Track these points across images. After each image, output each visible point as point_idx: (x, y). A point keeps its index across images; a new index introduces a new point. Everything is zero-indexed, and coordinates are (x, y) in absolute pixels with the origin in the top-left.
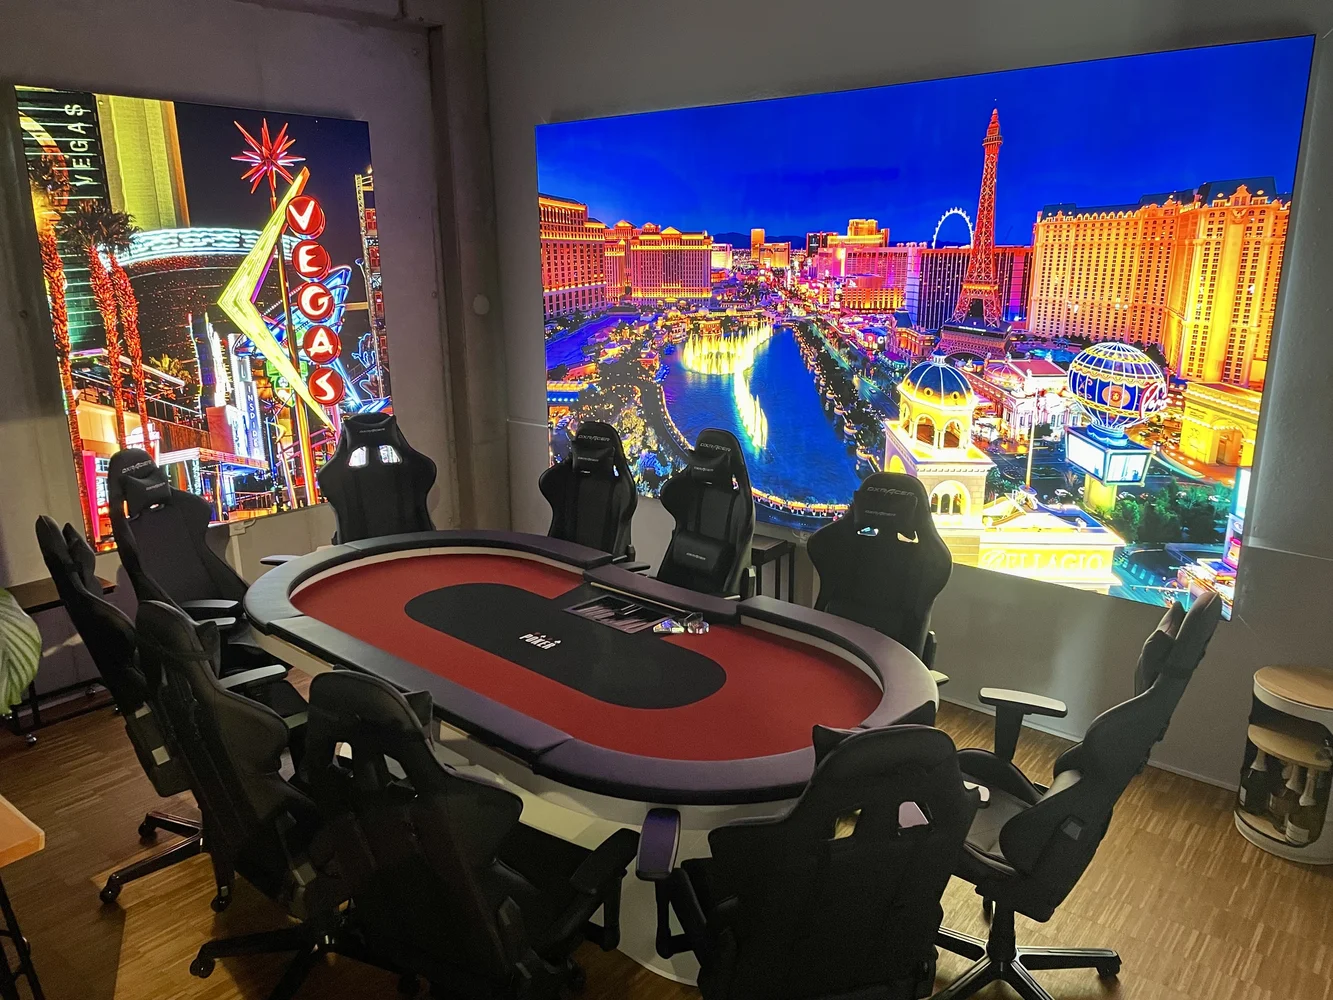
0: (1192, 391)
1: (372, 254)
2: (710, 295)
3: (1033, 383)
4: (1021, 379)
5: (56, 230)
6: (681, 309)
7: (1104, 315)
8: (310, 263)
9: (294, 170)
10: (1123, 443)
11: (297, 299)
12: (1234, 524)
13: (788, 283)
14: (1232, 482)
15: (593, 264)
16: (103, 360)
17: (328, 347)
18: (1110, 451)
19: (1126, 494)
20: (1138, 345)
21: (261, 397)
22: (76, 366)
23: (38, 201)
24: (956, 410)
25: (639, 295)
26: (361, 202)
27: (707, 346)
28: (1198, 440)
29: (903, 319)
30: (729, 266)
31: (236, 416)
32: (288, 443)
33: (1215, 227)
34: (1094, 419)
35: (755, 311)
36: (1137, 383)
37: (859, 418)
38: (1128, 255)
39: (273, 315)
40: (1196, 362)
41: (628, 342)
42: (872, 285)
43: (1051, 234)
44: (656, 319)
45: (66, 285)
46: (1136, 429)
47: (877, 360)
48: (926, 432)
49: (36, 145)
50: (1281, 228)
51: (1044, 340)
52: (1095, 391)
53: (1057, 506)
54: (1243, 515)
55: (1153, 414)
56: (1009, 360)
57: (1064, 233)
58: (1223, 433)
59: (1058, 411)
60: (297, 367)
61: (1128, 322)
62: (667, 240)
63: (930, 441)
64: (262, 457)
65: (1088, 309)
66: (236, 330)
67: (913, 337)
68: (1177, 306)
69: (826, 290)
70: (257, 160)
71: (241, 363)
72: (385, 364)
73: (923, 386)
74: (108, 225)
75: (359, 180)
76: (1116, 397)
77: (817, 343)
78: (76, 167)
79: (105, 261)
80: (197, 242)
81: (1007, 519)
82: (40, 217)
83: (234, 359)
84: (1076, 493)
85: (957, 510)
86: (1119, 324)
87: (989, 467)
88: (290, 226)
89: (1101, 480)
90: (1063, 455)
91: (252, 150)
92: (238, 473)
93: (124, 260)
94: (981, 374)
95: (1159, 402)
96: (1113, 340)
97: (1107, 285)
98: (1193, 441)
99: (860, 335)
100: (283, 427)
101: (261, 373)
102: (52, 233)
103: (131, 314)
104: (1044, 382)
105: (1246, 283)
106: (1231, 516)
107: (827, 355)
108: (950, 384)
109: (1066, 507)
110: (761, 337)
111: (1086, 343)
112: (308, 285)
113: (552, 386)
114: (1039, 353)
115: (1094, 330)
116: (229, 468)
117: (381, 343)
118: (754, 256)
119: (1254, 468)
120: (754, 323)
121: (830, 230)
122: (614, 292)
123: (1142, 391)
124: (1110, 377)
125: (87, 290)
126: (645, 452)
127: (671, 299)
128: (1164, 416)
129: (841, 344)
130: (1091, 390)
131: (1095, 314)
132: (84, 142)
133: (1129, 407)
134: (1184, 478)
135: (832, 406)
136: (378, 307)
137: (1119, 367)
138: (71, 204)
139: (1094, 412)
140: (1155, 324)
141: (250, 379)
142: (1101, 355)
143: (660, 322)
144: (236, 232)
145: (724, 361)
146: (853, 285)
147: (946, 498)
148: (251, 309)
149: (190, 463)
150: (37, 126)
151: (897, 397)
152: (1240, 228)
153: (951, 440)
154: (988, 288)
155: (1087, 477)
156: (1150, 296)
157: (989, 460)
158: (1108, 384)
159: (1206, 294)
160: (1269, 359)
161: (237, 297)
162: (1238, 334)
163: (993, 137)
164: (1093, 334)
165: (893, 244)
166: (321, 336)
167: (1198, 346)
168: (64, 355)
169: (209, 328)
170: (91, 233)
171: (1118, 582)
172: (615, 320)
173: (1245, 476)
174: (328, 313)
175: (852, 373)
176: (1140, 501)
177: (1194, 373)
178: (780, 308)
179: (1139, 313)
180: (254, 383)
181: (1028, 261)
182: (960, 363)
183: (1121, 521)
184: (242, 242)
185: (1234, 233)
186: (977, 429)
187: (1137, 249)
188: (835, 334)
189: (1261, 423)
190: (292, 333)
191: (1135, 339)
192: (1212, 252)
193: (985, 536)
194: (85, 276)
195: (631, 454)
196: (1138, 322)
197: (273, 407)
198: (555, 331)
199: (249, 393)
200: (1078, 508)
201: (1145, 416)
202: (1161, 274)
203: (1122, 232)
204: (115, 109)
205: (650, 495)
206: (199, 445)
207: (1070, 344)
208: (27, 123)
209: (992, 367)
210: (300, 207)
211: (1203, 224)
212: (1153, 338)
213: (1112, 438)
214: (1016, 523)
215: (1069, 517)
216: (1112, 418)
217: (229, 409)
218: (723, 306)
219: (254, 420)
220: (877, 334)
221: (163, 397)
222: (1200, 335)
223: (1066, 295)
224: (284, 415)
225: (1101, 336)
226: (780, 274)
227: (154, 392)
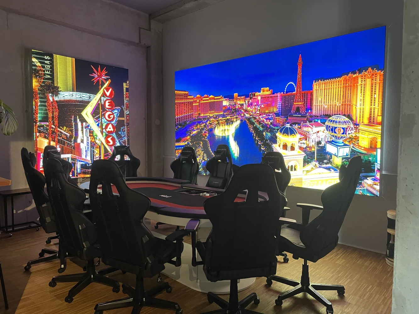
0: (361, 127)
1: (127, 105)
2: (222, 113)
3: (315, 129)
4: (312, 128)
5: (39, 89)
6: (214, 118)
7: (334, 107)
8: (109, 105)
9: (107, 80)
10: (342, 144)
11: (104, 115)
12: (377, 166)
13: (245, 107)
14: (375, 153)
15: (190, 108)
16: (47, 126)
17: (112, 129)
18: (339, 147)
19: (344, 160)
20: (344, 115)
21: (91, 141)
22: (39, 127)
23: (34, 80)
24: (293, 140)
25: (202, 115)
26: (125, 90)
27: (222, 128)
28: (364, 142)
29: (277, 115)
30: (228, 104)
31: (83, 146)
32: (98, 155)
33: (363, 80)
34: (333, 138)
35: (235, 116)
36: (345, 126)
37: (265, 144)
38: (339, 90)
39: (97, 119)
40: (361, 119)
41: (199, 129)
42: (268, 106)
43: (318, 86)
44: (207, 121)
45: (39, 104)
46: (346, 140)
47: (270, 127)
48: (285, 147)
49: (35, 66)
50: (382, 78)
51: (318, 116)
52: (333, 130)
53: (325, 166)
54: (379, 163)
55: (350, 135)
56: (308, 123)
57: (321, 86)
58: (371, 138)
59: (323, 137)
60: (102, 134)
61: (341, 109)
62: (210, 99)
63: (286, 149)
64: (90, 159)
65: (329, 106)
66: (86, 122)
67: (280, 119)
68: (355, 103)
69: (255, 109)
70: (97, 76)
71: (86, 131)
72: (128, 136)
73: (284, 133)
74: (53, 88)
75: (124, 84)
76: (339, 131)
77: (253, 124)
78: (46, 72)
79: (51, 99)
80: (77, 96)
81: (310, 171)
82: (34, 85)
83: (84, 130)
84: (330, 161)
85: (295, 170)
86: (339, 110)
87: (304, 156)
88: (104, 95)
89: (337, 156)
90: (325, 150)
91: (95, 73)
92: (82, 163)
93: (56, 99)
94: (300, 128)
95: (352, 131)
96: (337, 114)
97: (334, 99)
98: (362, 142)
99: (265, 120)
100: (97, 151)
101: (92, 134)
102: (37, 89)
103: (56, 114)
104: (318, 129)
105: (373, 95)
106: (376, 164)
107: (256, 127)
108: (291, 132)
109: (327, 166)
110: (237, 124)
111: (330, 116)
112: (107, 111)
113: (177, 144)
114: (316, 120)
115: (331, 112)
116: (79, 161)
117: (128, 130)
118: (235, 101)
119: (381, 148)
120: (235, 120)
121: (256, 92)
122: (195, 116)
123: (347, 129)
124: (337, 125)
125: (45, 106)
126: (203, 161)
127: (211, 115)
128: (354, 135)
129: (260, 123)
130: (332, 130)
131: (332, 108)
132: (49, 66)
133: (343, 134)
134: (361, 153)
135: (258, 142)
136: (127, 120)
137: (340, 122)
138: (44, 82)
139: (333, 136)
140: (349, 109)
141: (88, 136)
142: (334, 119)
143: (208, 122)
144: (89, 94)
145: (226, 132)
146: (263, 106)
147: (292, 166)
148: (91, 116)
150: (37, 61)
151: (276, 137)
152: (370, 79)
153: (293, 148)
154: (301, 103)
155: (333, 156)
156: (347, 101)
157: (304, 153)
158: (336, 127)
159: (362, 99)
160: (383, 115)
161: (87, 113)
162: (373, 109)
163: (300, 61)
164: (331, 113)
165: (273, 94)
166: (110, 126)
167: (362, 114)
168: (36, 123)
169: (78, 120)
170: (48, 90)
172: (195, 123)
173: (379, 151)
174: (113, 120)
175: (263, 131)
176: (349, 162)
177: (361, 122)
178: (242, 115)
179: (344, 106)
180: (89, 137)
181: (312, 95)
182: (294, 126)
184: (90, 97)
185: (368, 81)
186: (300, 144)
187: (342, 88)
188: (258, 121)
189: (382, 134)
190: (102, 124)
191: (344, 114)
192: (363, 87)
193: (304, 177)
194: (45, 102)
195: (199, 162)
196: (344, 109)
198: (178, 128)
199: (88, 140)
200: (331, 166)
201: (348, 136)
202: (349, 94)
203: (337, 84)
204: (58, 59)
205: (204, 174)
206: (72, 153)
207: (325, 117)
208: (34, 60)
209: (303, 126)
210: (107, 90)
211: (360, 80)
212: (348, 113)
213: (339, 143)
214: (313, 172)
215: (328, 169)
216: (339, 138)
217: (81, 144)
218: (226, 116)
219: (88, 148)
220: (270, 119)
221: (63, 138)
222: (362, 111)
223: (323, 103)
224: (97, 148)
225: (334, 113)
226: (242, 105)
227: (60, 136)
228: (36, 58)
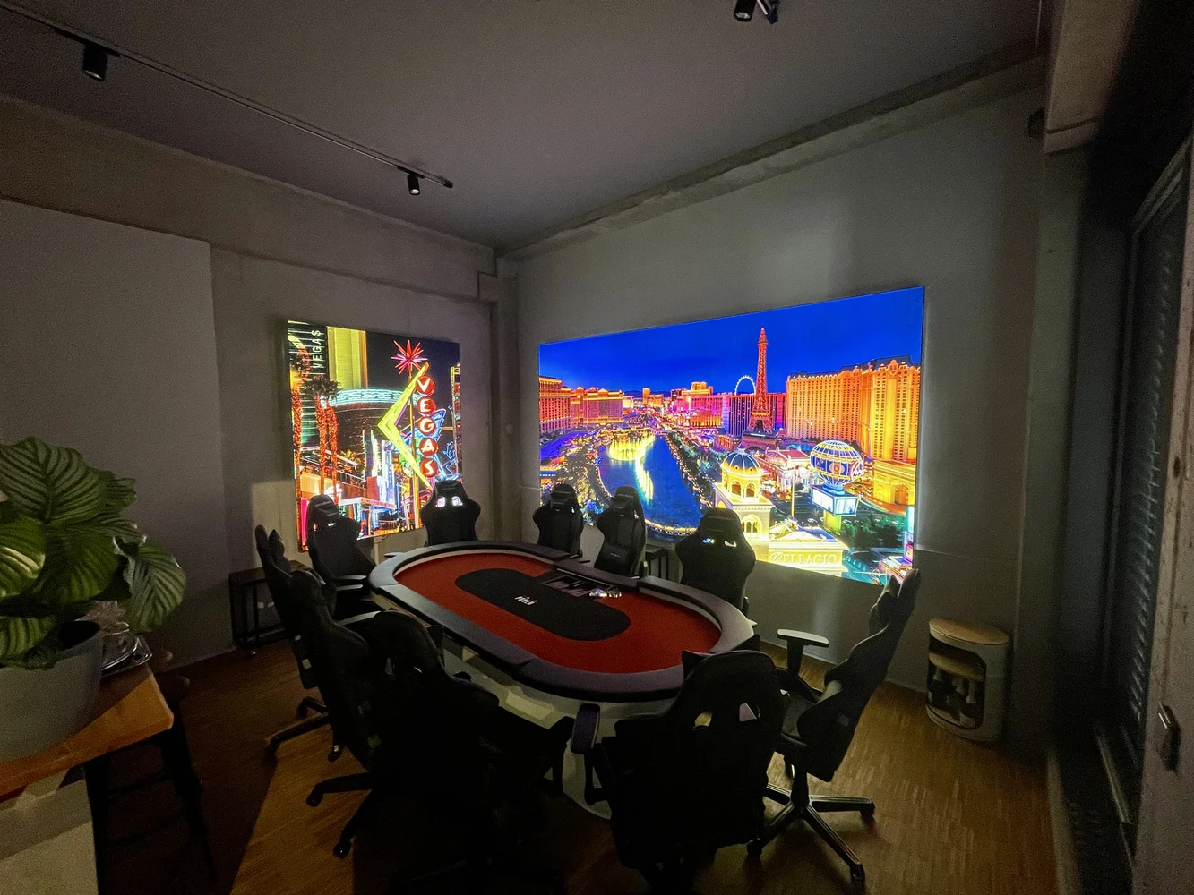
0: (877, 465)
1: (456, 404)
2: (623, 421)
3: (792, 462)
4: (786, 460)
5: (301, 389)
6: (608, 428)
7: (826, 426)
8: (426, 408)
9: (421, 364)
10: (843, 493)
11: (417, 425)
12: (908, 537)
13: (662, 413)
14: (904, 513)
15: (564, 408)
16: (318, 452)
17: (432, 448)
18: (836, 498)
19: (846, 520)
20: (846, 441)
21: (395, 472)
22: (304, 454)
23: (293, 375)
24: (753, 477)
25: (587, 422)
26: (453, 378)
27: (622, 446)
28: (883, 492)
29: (722, 431)
30: (632, 407)
31: (382, 482)
32: (407, 495)
33: (881, 381)
34: (826, 481)
35: (645, 429)
36: (847, 461)
37: (701, 482)
38: (837, 396)
39: (405, 432)
40: (878, 450)
41: (581, 445)
42: (705, 414)
43: (796, 386)
44: (595, 434)
45: (302, 415)
46: (849, 486)
47: (709, 452)
48: (737, 489)
49: (294, 348)
50: (917, 379)
51: (796, 440)
52: (825, 466)
53: (809, 528)
54: (912, 532)
55: (857, 477)
56: (778, 450)
57: (803, 386)
58: (896, 487)
59: (807, 476)
60: (415, 458)
61: (839, 429)
62: (601, 395)
63: (739, 493)
64: (394, 503)
65: (818, 423)
66: (386, 439)
67: (728, 439)
68: (865, 421)
69: (682, 417)
70: (405, 359)
71: (387, 455)
72: (460, 457)
73: (734, 465)
74: (327, 386)
75: (453, 369)
76: (837, 469)
77: (677, 443)
78: (314, 359)
79: (324, 405)
80: (370, 396)
81: (782, 535)
82: (293, 382)
83: (384, 453)
84: (819, 521)
85: (755, 530)
86: (835, 431)
87: (771, 507)
88: (417, 390)
89: (832, 513)
90: (810, 500)
91: (401, 353)
92: (380, 511)
93: (333, 403)
94: (764, 458)
95: (860, 471)
96: (832, 439)
97: (827, 411)
98: (880, 491)
99: (700, 439)
100: (405, 488)
101: (397, 460)
102: (298, 390)
103: (334, 429)
104: (797, 462)
105: (901, 408)
106: (905, 532)
107: (683, 450)
108: (747, 463)
109: (814, 528)
110: (649, 441)
111: (819, 441)
112: (424, 418)
113: (543, 469)
114: (793, 446)
115: (822, 434)
116: (376, 508)
117: (459, 447)
118: (645, 401)
119: (915, 506)
120: (645, 434)
121: (682, 387)
122: (575, 422)
123: (850, 465)
124: (833, 459)
125: (313, 417)
126: (589, 501)
127: (603, 423)
128: (863, 478)
129: (690, 443)
130: (823, 466)
131: (822, 426)
132: (320, 348)
133: (844, 474)
134: (878, 512)
135: (687, 476)
136: (458, 429)
137: (837, 453)
138: (310, 377)
139: (825, 477)
140: (854, 431)
141: (391, 463)
142: (826, 447)
143: (598, 435)
144: (390, 392)
145: (630, 454)
146: (695, 414)
147: (749, 524)
148: (395, 429)
149: (356, 504)
150: (297, 339)
151: (721, 471)
152: (894, 381)
153: (750, 493)
154: (765, 414)
155: (825, 511)
156: (850, 416)
157: (771, 503)
158: (831, 462)
159: (880, 415)
160: (918, 447)
161: (388, 423)
162: (899, 434)
163: (763, 338)
164: (822, 436)
165: (715, 394)
166: (429, 443)
167: (878, 441)
168: (297, 448)
169: (373, 437)
170: (318, 390)
171: (846, 570)
172: (575, 434)
173: (911, 510)
174: (433, 432)
175: (696, 458)
176: (854, 525)
177: (878, 455)
178: (658, 427)
179: (845, 424)
180: (393, 465)
181: (784, 400)
182: (752, 453)
183: (845, 535)
184: (393, 397)
185: (891, 384)
186: (763, 487)
187: (841, 393)
188: (687, 439)
189: (917, 481)
190: (414, 441)
191: (844, 439)
192: (881, 393)
193: (771, 545)
194: (313, 411)
195: (582, 503)
196: (845, 430)
197: (401, 477)
198: (545, 441)
199: (390, 470)
200: (821, 529)
201: (853, 479)
202: (855, 406)
203: (832, 385)
204: (336, 333)
205: (592, 524)
206: (362, 496)
207: (810, 442)
208: (292, 338)
209: (770, 454)
210: (423, 381)
211: (874, 380)
212: (854, 438)
213: (836, 490)
214: (787, 537)
215: (816, 534)
216: (835, 480)
217: (379, 478)
218: (629, 426)
219: (392, 484)
220: (708, 438)
221: (346, 471)
222: (879, 436)
223: (805, 417)
224: (407, 482)
225: (826, 437)
226: (658, 410)
227: (342, 468)
228: (296, 335)
